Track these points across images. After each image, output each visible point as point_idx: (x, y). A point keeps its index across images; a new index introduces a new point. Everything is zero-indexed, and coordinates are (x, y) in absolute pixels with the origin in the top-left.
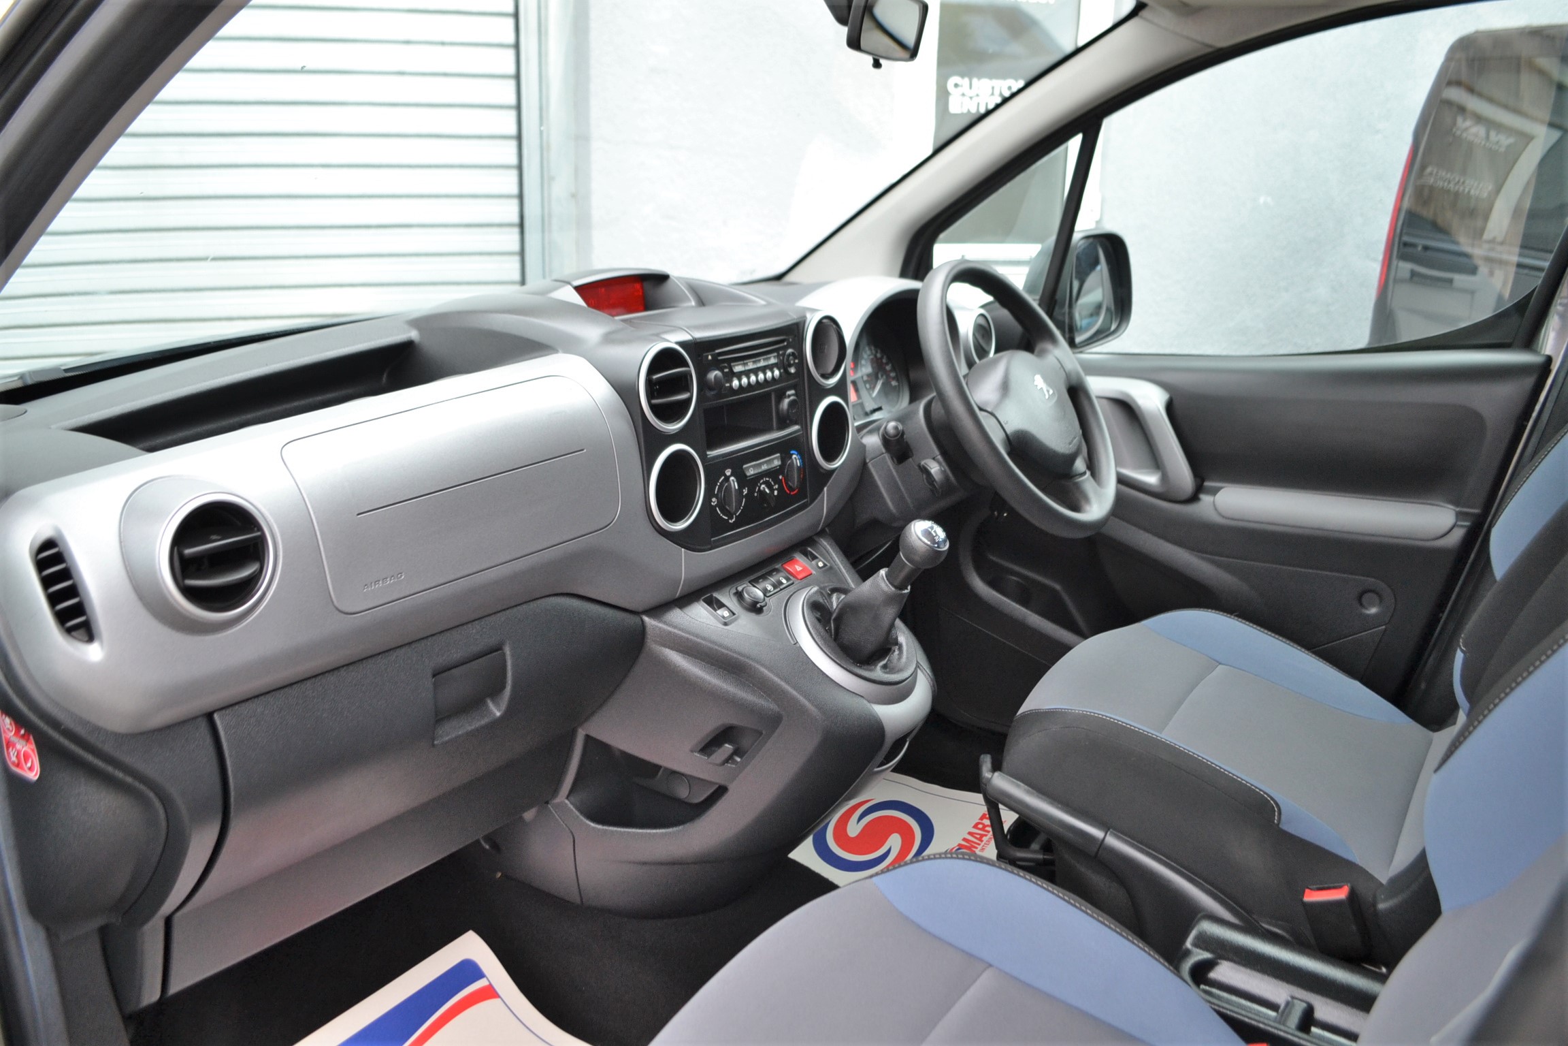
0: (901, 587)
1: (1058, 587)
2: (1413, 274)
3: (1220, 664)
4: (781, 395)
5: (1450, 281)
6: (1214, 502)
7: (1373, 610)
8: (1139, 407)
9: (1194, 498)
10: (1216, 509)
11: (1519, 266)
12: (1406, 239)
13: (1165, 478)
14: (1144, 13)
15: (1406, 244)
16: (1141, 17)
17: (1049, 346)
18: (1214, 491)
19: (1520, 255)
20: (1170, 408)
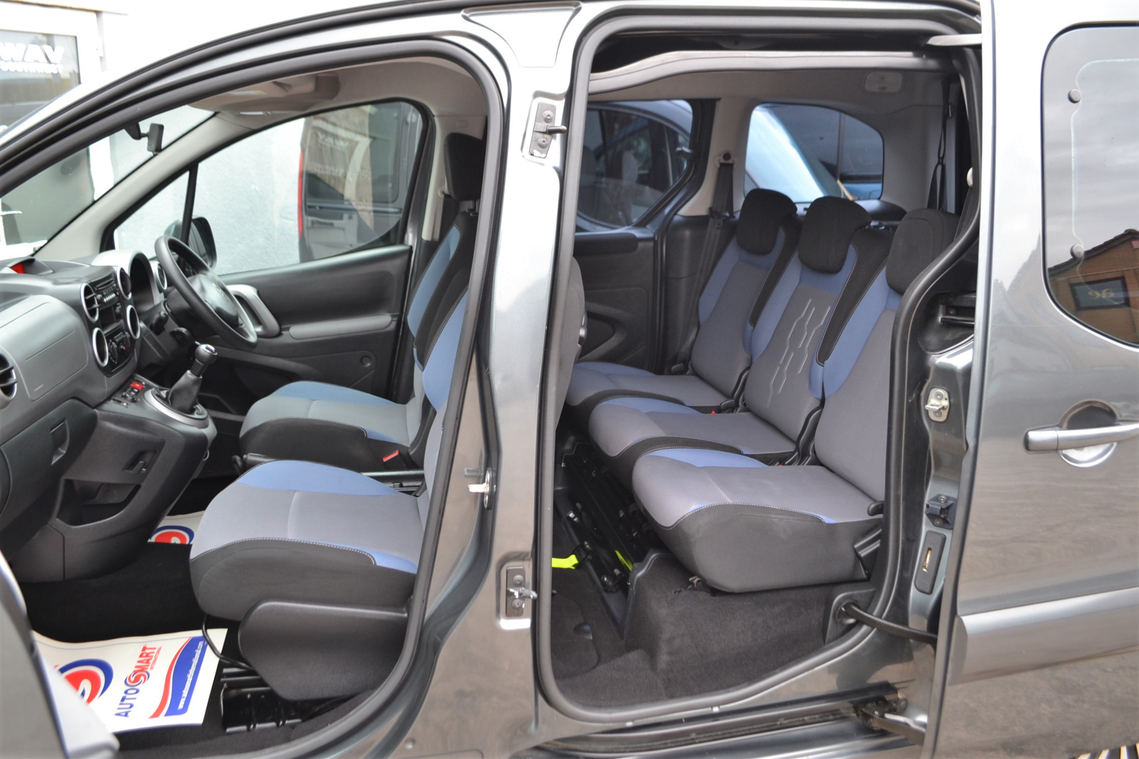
0: (198, 376)
1: (217, 396)
2: (313, 222)
3: (314, 400)
4: (115, 306)
5: (332, 225)
6: (290, 334)
7: (369, 365)
8: (246, 297)
9: (280, 334)
10: (291, 336)
11: (375, 212)
12: (309, 204)
13: (265, 327)
14: (218, 115)
15: (310, 207)
16: (218, 117)
17: (205, 272)
18: (288, 329)
19: (374, 206)
20: (258, 293)
